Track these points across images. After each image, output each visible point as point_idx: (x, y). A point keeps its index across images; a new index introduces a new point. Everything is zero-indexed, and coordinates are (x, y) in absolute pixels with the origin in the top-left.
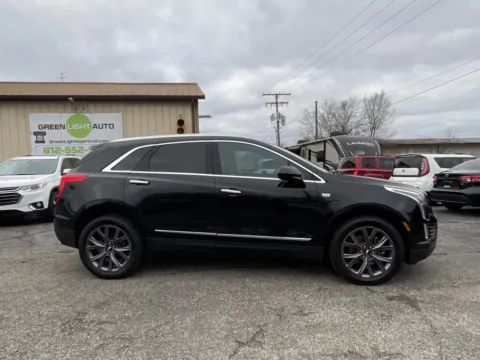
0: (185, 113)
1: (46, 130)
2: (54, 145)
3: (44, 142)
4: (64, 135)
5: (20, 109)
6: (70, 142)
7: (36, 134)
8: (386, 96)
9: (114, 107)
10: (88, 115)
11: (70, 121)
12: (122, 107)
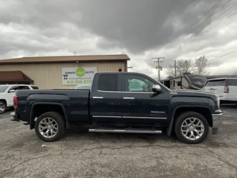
0: (122, 66)
1: (68, 74)
2: (71, 80)
3: (67, 79)
4: (75, 76)
5: (59, 66)
6: (77, 79)
7: (64, 76)
8: (205, 58)
9: (94, 64)
10: (84, 68)
11: (77, 71)
12: (97, 64)
